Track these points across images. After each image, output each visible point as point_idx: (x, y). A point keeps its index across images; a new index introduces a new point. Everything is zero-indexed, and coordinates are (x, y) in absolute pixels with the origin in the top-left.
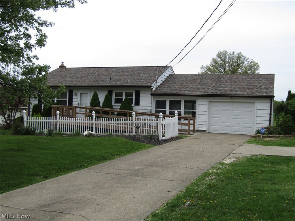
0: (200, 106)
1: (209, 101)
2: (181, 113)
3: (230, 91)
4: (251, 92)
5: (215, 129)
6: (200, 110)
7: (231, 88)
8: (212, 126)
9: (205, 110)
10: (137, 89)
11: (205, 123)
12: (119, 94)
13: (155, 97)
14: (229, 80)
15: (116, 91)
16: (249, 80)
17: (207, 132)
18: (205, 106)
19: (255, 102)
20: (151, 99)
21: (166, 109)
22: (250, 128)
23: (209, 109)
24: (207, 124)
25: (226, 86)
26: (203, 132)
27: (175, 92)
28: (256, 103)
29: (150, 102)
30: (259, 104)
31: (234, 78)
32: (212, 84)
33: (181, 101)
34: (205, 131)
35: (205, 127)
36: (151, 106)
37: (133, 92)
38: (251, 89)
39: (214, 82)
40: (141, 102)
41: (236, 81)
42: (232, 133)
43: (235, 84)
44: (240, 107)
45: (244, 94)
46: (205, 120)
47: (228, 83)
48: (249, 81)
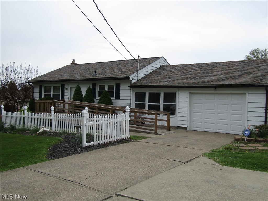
0: (180, 99)
1: (191, 93)
2: (161, 107)
3: (215, 80)
4: (240, 81)
5: (197, 126)
6: (180, 103)
7: (218, 77)
8: (194, 123)
9: (186, 103)
10: (118, 81)
11: (186, 119)
12: (102, 88)
13: (134, 89)
14: (221, 68)
15: (100, 85)
16: (245, 66)
17: (188, 129)
18: (186, 99)
19: (245, 94)
20: (131, 92)
21: (145, 102)
22: (240, 126)
23: (191, 102)
24: (188, 120)
25: (214, 75)
26: (184, 129)
27: (155, 84)
28: (247, 94)
29: (129, 95)
30: (250, 96)
31: (228, 66)
32: (198, 73)
33: (160, 93)
34: (186, 128)
35: (186, 123)
36: (131, 100)
37: (114, 85)
38: (243, 77)
39: (203, 70)
40: (121, 95)
41: (229, 68)
42: (218, 131)
43: (225, 72)
44: (227, 100)
45: (232, 83)
46: (186, 115)
47: (218, 71)
48: (244, 68)
